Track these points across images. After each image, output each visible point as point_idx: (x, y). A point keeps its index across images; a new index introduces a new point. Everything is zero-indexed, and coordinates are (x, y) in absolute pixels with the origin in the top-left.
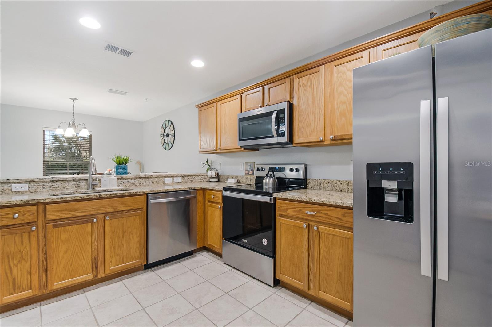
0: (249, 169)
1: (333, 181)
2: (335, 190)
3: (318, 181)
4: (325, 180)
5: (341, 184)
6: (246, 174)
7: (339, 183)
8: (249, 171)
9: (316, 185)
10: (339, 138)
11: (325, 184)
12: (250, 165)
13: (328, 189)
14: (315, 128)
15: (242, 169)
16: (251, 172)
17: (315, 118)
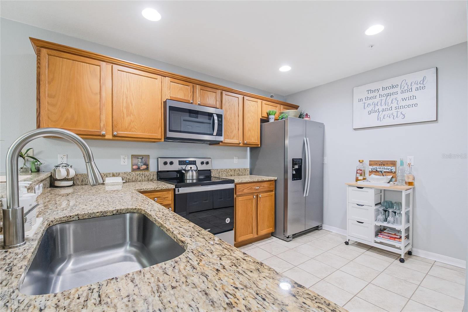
0: (139, 163)
1: (226, 169)
2: (228, 175)
3: (218, 170)
4: (222, 169)
5: (231, 171)
6: (133, 170)
7: (230, 171)
8: (140, 166)
9: (217, 173)
10: (248, 143)
11: (222, 172)
12: (142, 159)
13: (224, 176)
14: (236, 135)
15: (126, 163)
16: (144, 167)
17: (235, 128)
